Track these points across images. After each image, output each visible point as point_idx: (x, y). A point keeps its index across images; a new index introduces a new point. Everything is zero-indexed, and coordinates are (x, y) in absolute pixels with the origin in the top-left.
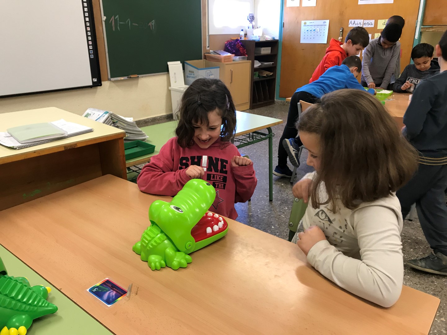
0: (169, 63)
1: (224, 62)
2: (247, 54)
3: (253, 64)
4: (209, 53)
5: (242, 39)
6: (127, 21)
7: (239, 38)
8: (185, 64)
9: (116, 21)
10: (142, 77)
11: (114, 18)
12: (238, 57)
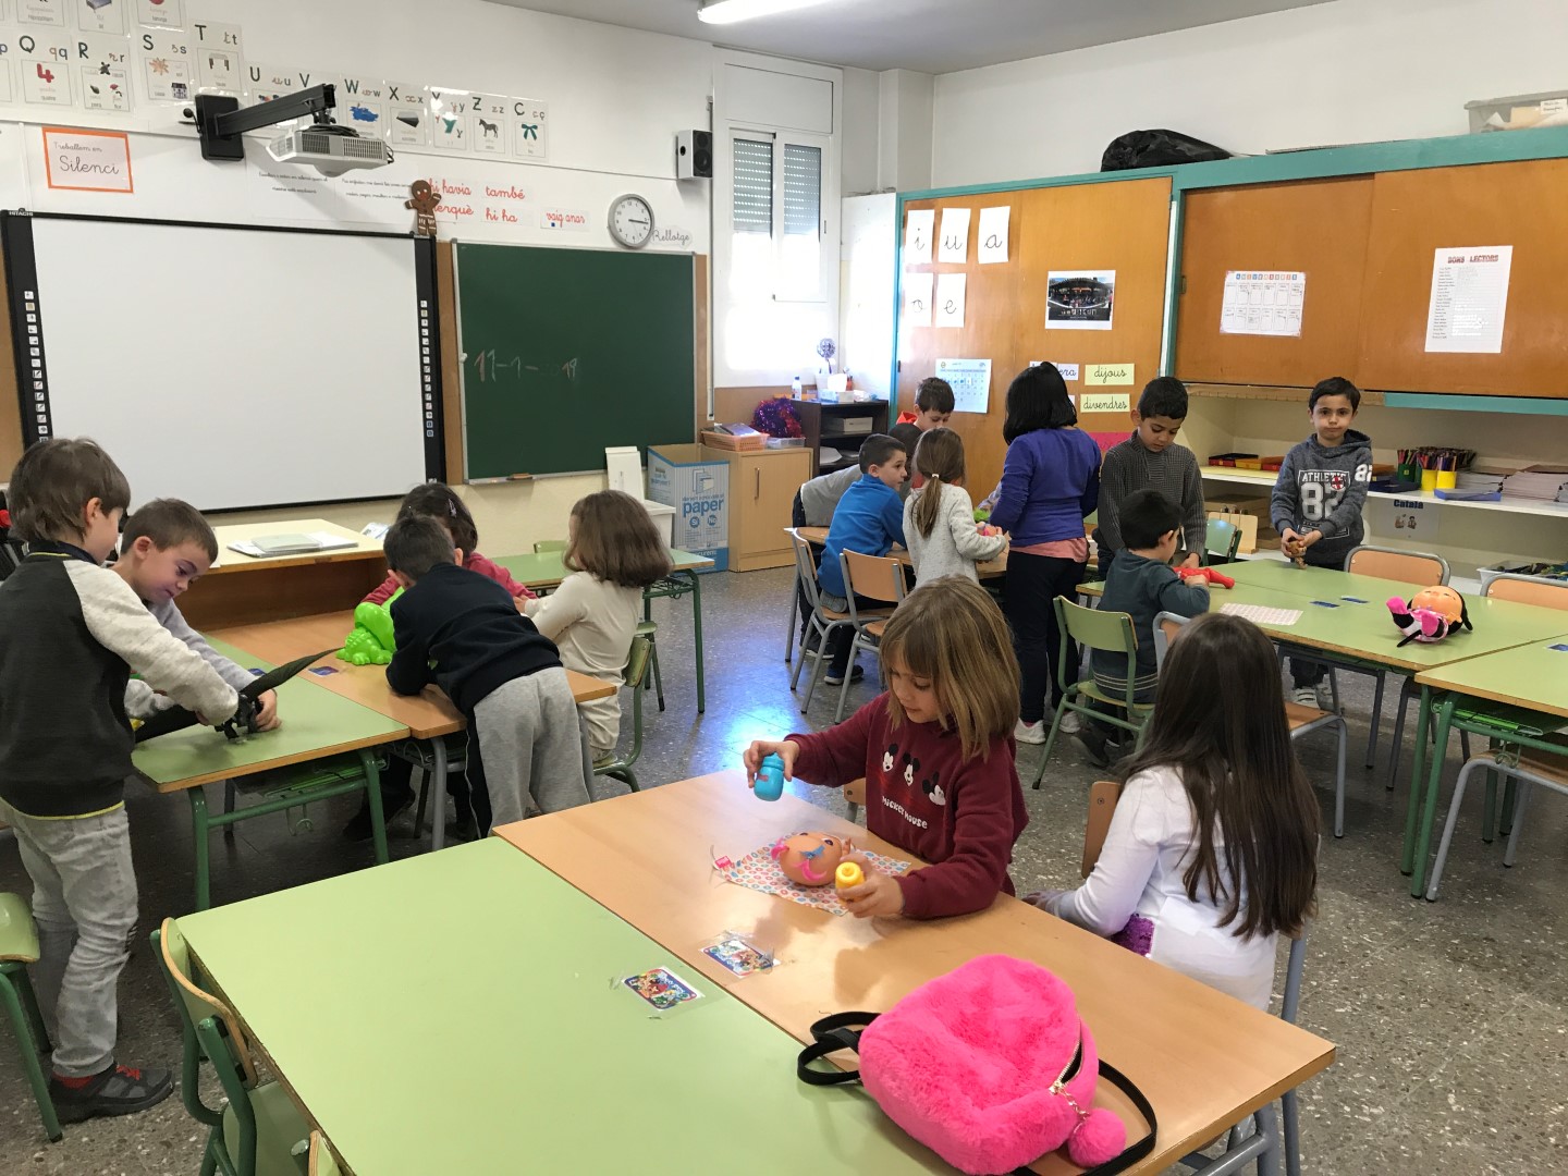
0: (608, 450)
1: (742, 450)
2: (802, 433)
3: (817, 457)
4: (712, 429)
5: (796, 399)
6: (512, 363)
7: (790, 397)
8: (650, 454)
9: (488, 361)
10: (541, 479)
11: (486, 356)
12: (779, 440)
